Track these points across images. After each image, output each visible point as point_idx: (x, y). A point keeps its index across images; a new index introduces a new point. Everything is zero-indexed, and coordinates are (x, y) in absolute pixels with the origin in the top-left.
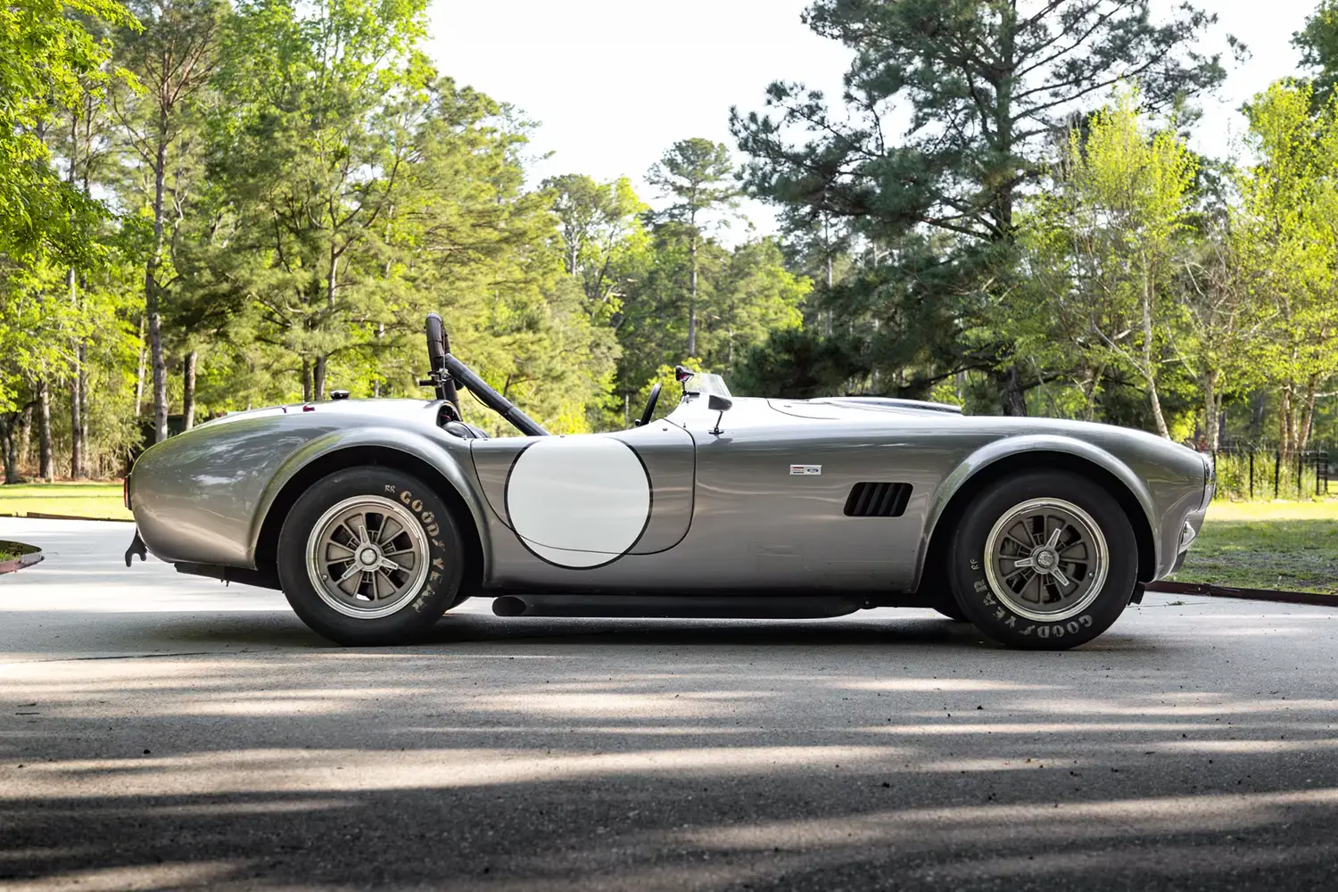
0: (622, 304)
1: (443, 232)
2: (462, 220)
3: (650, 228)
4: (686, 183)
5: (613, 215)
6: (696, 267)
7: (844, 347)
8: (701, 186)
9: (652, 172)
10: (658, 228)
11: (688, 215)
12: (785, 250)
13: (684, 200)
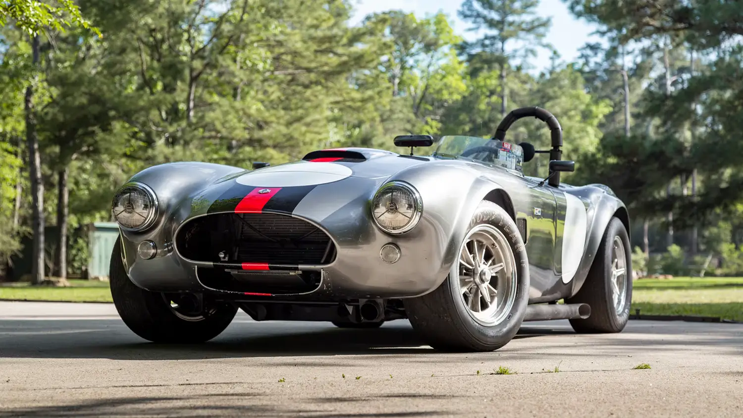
0: (440, 125)
1: (288, 58)
2: (305, 45)
3: (464, 57)
4: (495, 16)
5: (430, 47)
6: (507, 92)
7: (669, 149)
8: (510, 18)
9: (466, 8)
10: (471, 58)
11: (499, 45)
12: (586, 75)
13: (494, 32)
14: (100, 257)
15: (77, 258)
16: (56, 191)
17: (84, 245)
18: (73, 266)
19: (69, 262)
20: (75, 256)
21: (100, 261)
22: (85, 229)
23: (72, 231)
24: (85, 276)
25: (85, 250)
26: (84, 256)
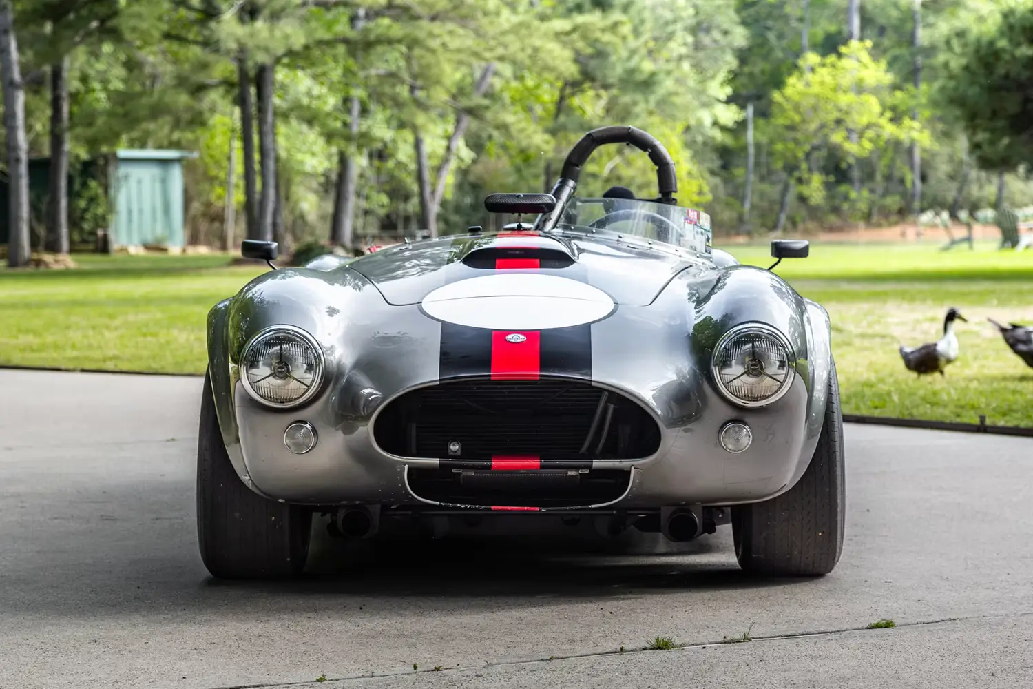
14: (130, 212)
15: (88, 216)
16: (48, 95)
17: (100, 191)
18: (81, 230)
19: (74, 222)
20: (85, 210)
21: (130, 220)
22: (101, 162)
23: (78, 166)
24: (103, 247)
25: (102, 199)
26: (100, 211)
